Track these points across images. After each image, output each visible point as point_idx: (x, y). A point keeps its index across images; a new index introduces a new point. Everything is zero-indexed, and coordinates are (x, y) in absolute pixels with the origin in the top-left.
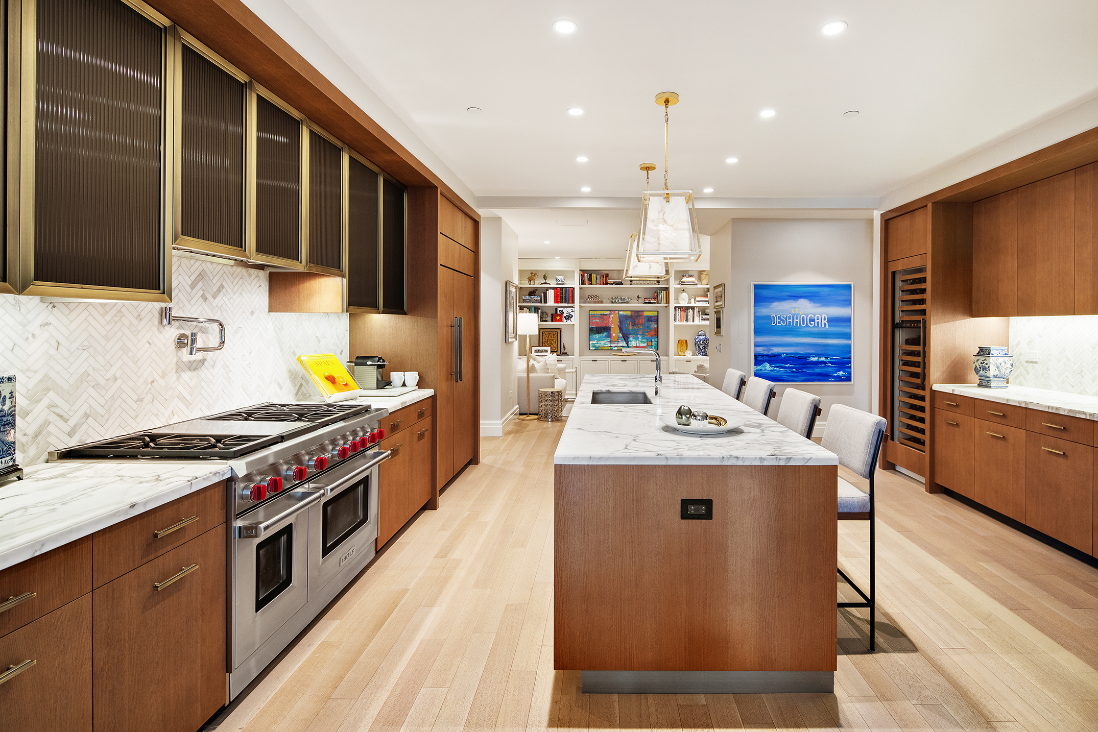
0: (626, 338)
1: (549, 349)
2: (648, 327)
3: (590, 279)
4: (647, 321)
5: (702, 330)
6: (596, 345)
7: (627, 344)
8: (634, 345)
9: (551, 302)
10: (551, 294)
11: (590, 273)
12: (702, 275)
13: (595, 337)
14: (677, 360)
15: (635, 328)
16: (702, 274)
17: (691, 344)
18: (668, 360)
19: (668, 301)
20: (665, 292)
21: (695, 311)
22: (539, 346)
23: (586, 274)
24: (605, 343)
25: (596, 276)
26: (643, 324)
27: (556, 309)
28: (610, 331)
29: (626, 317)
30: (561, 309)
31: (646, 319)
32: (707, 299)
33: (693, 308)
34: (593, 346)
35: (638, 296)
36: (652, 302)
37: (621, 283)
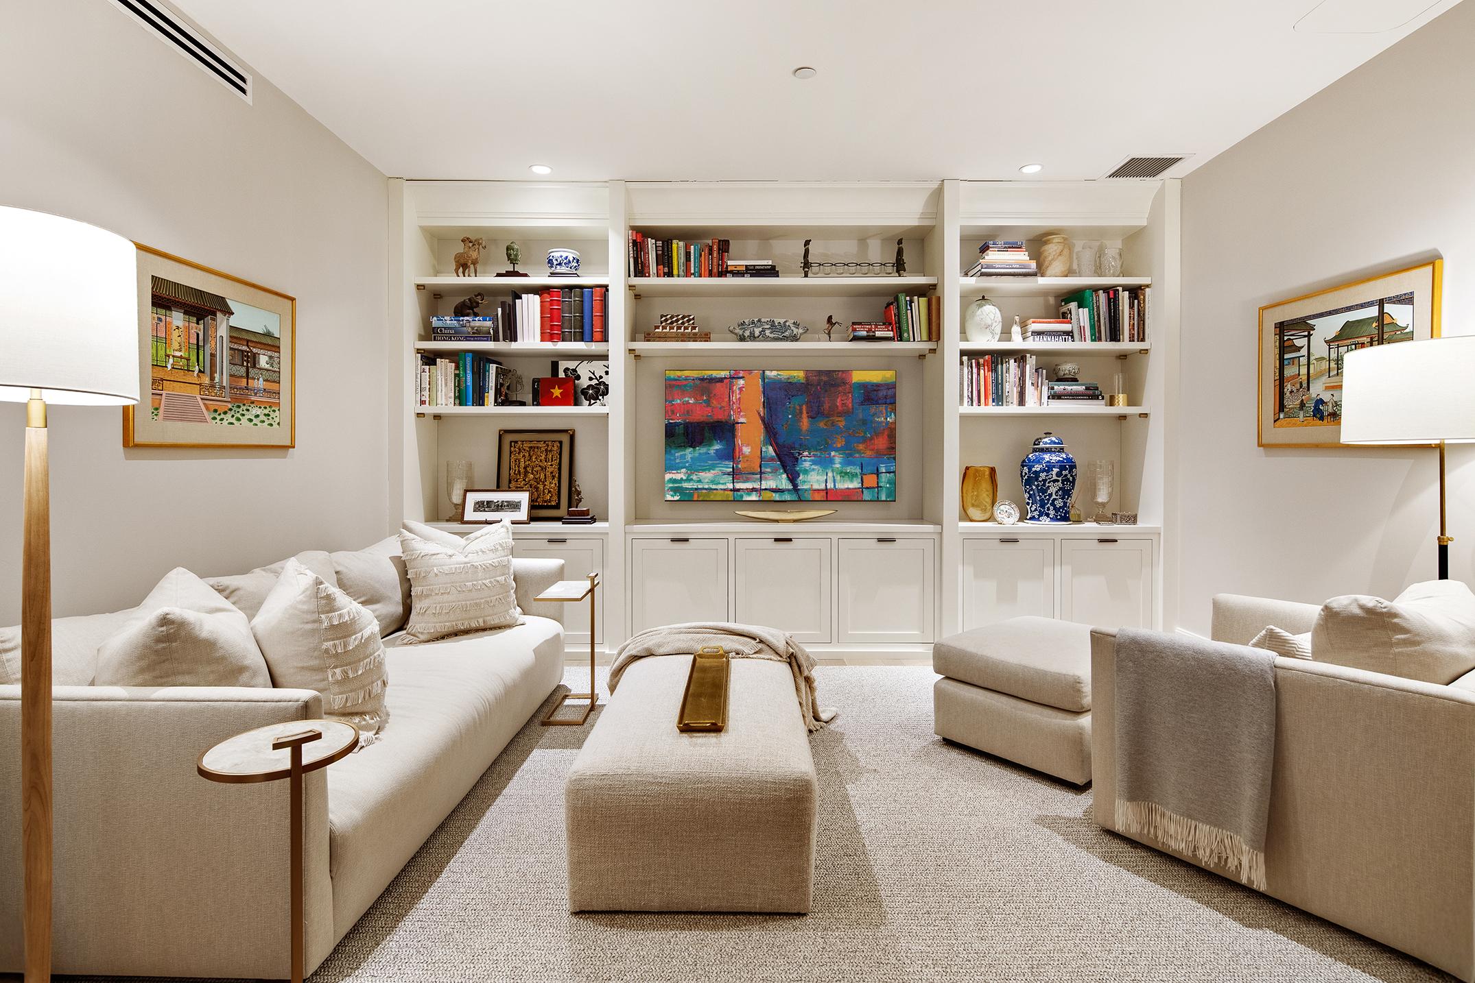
0: (788, 461)
1: (523, 498)
2: (864, 422)
3: (665, 261)
4: (862, 404)
5: (1048, 434)
6: (686, 485)
7: (793, 479)
8: (816, 487)
9: (530, 338)
10: (530, 310)
11: (666, 237)
12: (1047, 247)
13: (683, 457)
14: (968, 538)
15: (822, 425)
16: (1046, 243)
17: (1008, 480)
18: (937, 537)
19: (934, 331)
20: (923, 301)
21: (1028, 366)
22: (499, 488)
23: (651, 242)
24: (715, 478)
25: (687, 247)
26: (847, 413)
27: (555, 366)
28: (734, 436)
29: (789, 388)
30: (571, 365)
31: (858, 394)
32: (1067, 327)
33: (1020, 356)
34: (675, 490)
35: (830, 317)
36: (878, 334)
37: (772, 272)
